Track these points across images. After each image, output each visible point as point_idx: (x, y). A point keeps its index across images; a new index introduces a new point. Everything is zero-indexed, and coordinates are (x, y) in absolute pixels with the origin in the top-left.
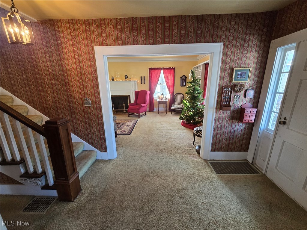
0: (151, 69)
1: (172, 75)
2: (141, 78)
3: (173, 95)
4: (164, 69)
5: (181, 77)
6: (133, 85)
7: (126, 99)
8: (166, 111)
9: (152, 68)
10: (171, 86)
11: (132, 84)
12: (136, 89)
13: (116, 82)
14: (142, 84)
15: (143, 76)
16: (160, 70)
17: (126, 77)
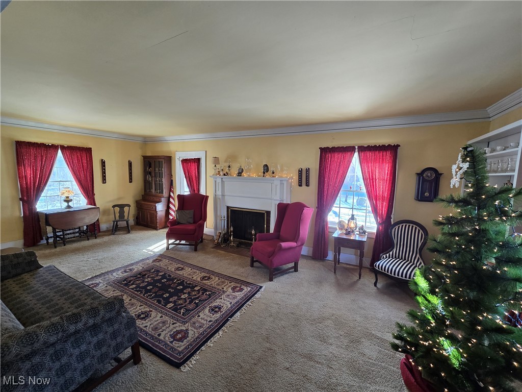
0: (324, 151)
1: (387, 168)
2: (300, 172)
3: (386, 224)
4: (362, 149)
5: (419, 172)
6: (278, 187)
7: (260, 217)
8: (361, 266)
9: (328, 148)
10: (383, 197)
11: (276, 186)
12: (285, 198)
13: (246, 179)
14: (300, 185)
15: (304, 167)
16: (349, 154)
17: (266, 168)
